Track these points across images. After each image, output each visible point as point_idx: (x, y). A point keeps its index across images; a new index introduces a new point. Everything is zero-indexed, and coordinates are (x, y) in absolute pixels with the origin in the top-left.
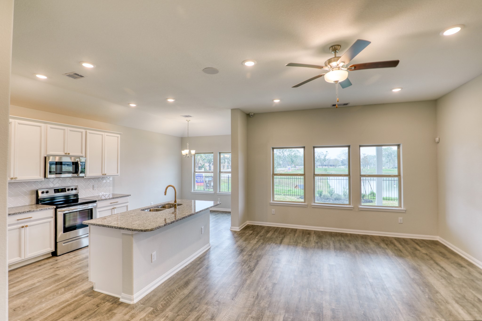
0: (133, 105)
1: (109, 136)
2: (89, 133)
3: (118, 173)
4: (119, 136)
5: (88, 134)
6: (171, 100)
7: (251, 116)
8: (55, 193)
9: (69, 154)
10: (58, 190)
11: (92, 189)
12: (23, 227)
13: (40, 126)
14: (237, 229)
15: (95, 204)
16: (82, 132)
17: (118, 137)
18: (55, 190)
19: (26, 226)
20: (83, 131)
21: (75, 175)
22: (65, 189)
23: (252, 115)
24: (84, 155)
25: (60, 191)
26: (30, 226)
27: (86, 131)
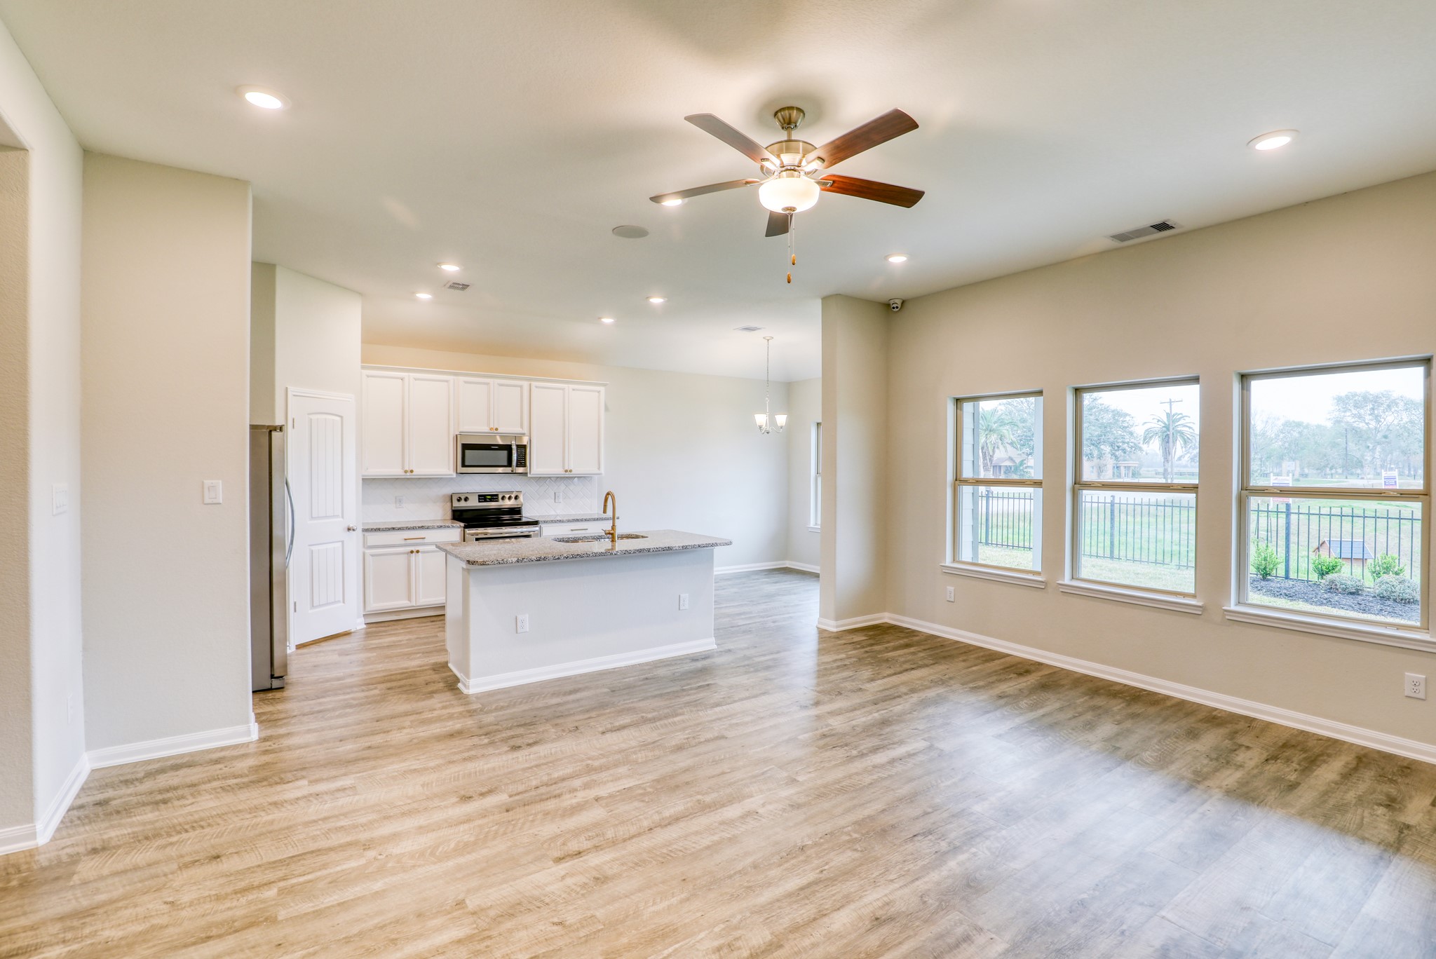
0: (608, 321)
1: (578, 390)
2: (536, 387)
3: (599, 468)
4: (602, 389)
5: (533, 389)
6: (657, 301)
7: (894, 308)
8: (479, 502)
9: (497, 429)
10: (485, 496)
11: (553, 501)
12: (412, 552)
13: (447, 381)
14: (833, 626)
15: (536, 528)
16: (521, 387)
17: (599, 392)
18: (479, 496)
19: (418, 552)
20: (525, 384)
21: (508, 470)
22: (497, 495)
23: (895, 306)
24: (526, 431)
25: (489, 499)
26: (424, 552)
27: (530, 385)
